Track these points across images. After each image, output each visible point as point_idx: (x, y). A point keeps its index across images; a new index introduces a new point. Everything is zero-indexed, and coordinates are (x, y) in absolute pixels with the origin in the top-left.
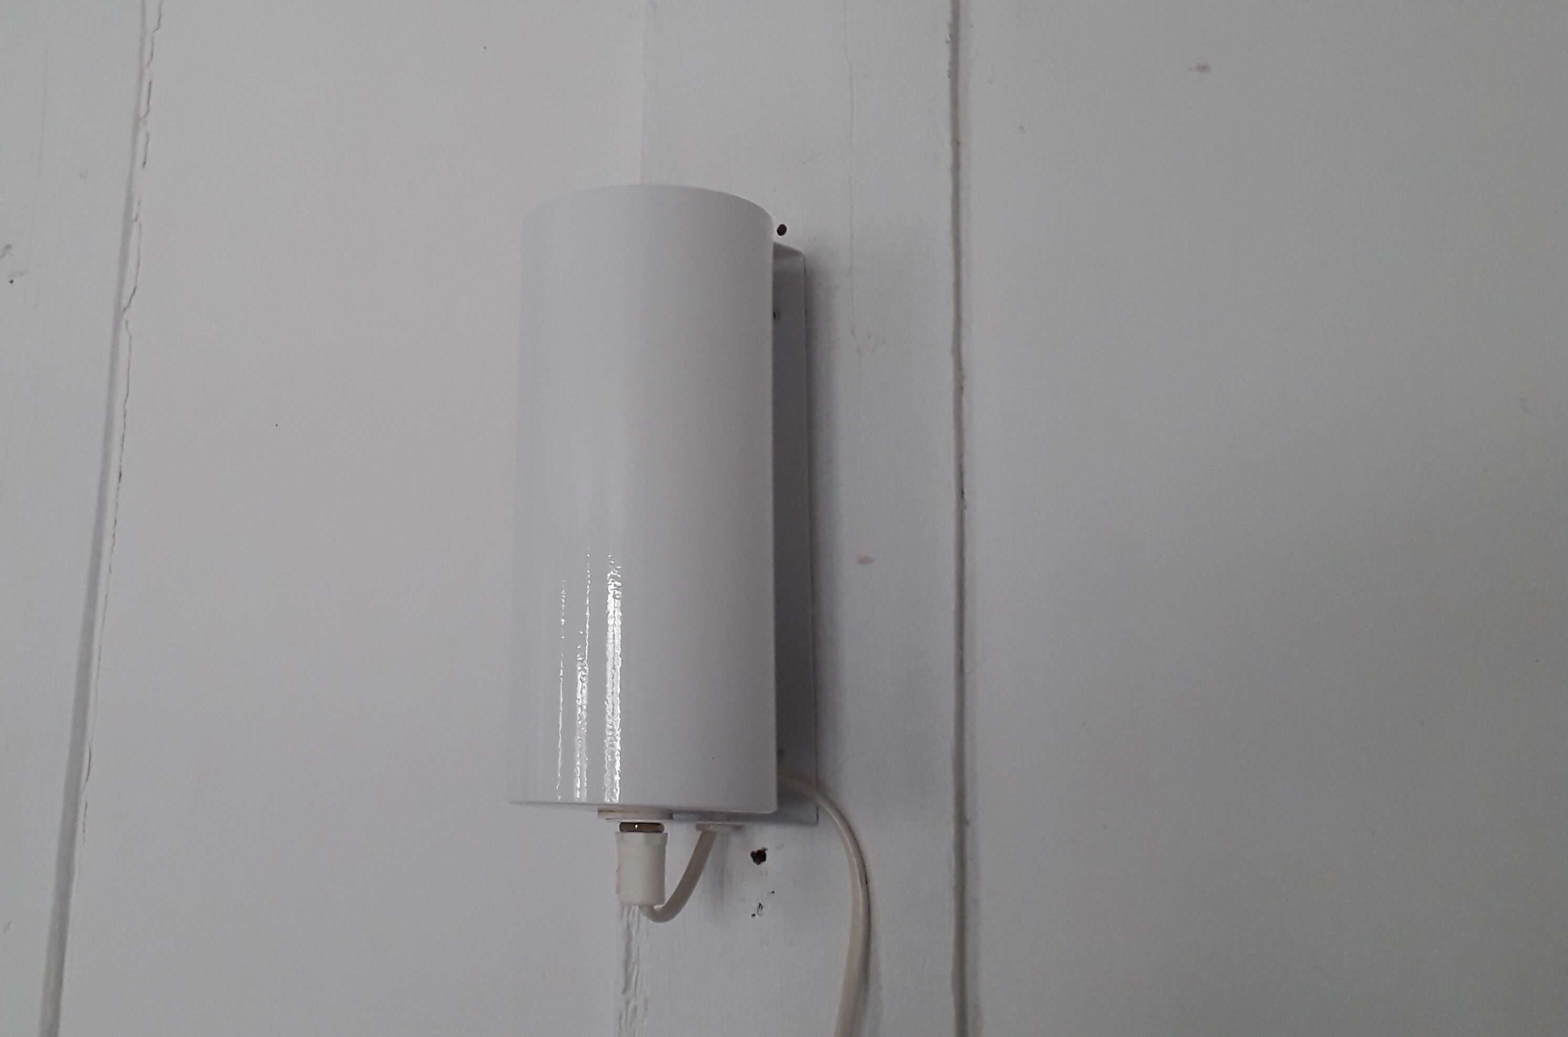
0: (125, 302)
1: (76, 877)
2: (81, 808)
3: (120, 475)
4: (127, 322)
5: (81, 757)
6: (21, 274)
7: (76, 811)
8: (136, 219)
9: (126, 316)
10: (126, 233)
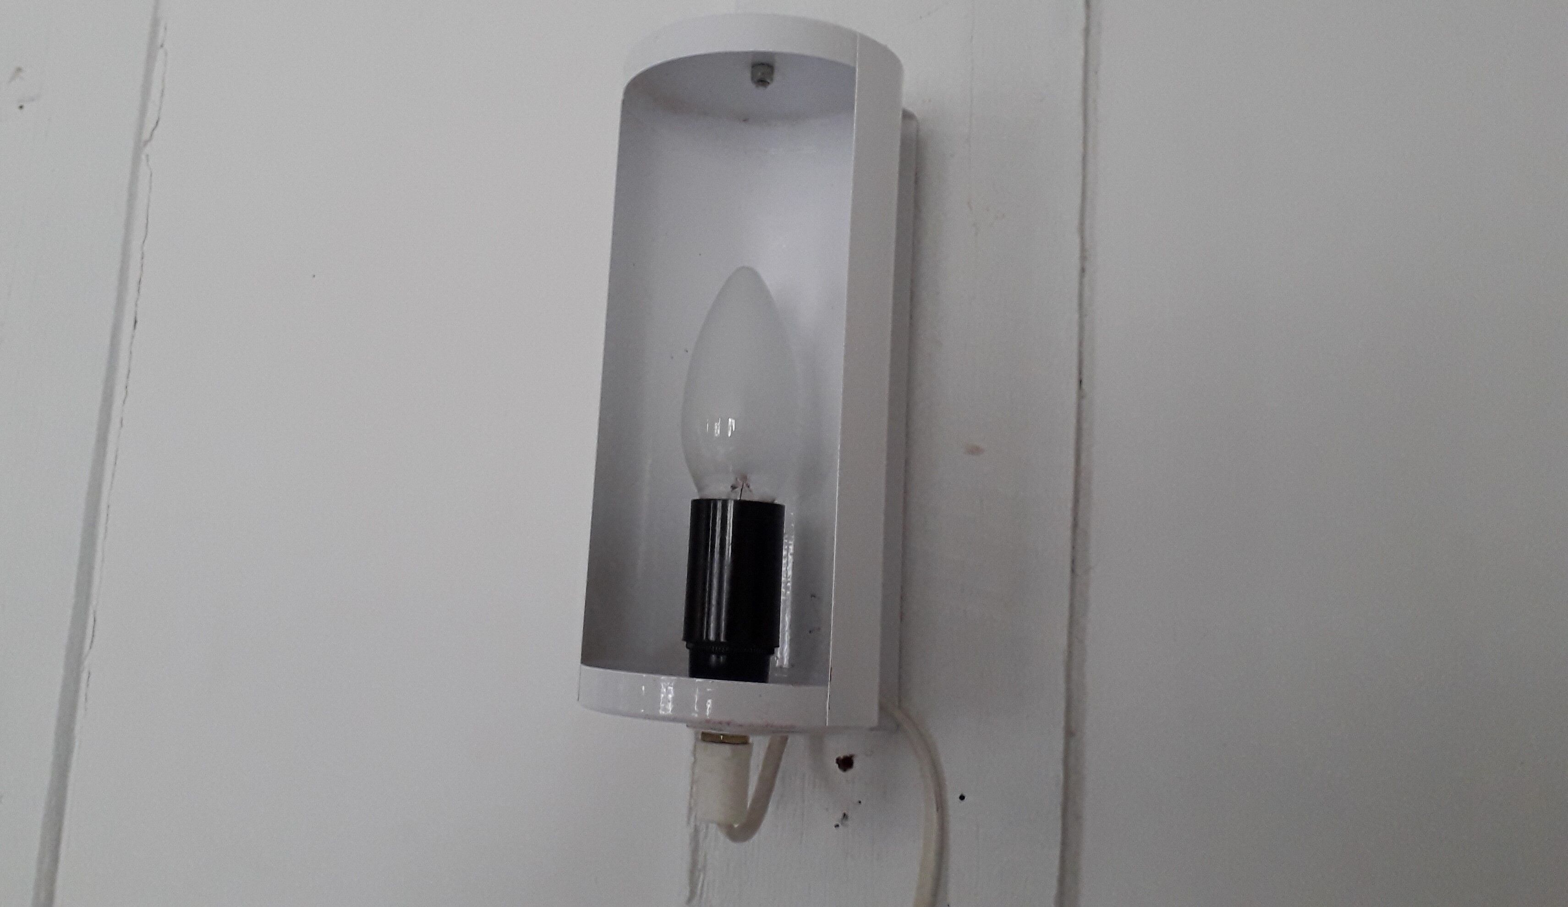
0: (146, 135)
1: (76, 750)
2: (84, 676)
3: (136, 322)
4: (147, 156)
5: (84, 627)
6: (33, 100)
7: (77, 681)
8: (162, 46)
9: (148, 149)
10: (151, 58)
